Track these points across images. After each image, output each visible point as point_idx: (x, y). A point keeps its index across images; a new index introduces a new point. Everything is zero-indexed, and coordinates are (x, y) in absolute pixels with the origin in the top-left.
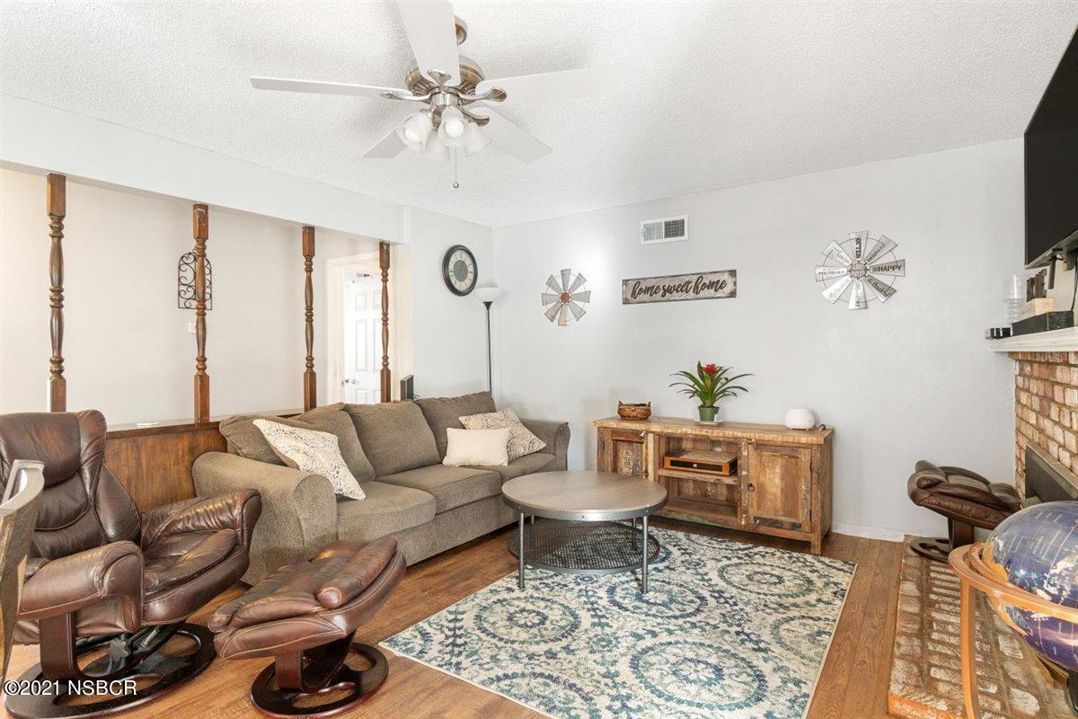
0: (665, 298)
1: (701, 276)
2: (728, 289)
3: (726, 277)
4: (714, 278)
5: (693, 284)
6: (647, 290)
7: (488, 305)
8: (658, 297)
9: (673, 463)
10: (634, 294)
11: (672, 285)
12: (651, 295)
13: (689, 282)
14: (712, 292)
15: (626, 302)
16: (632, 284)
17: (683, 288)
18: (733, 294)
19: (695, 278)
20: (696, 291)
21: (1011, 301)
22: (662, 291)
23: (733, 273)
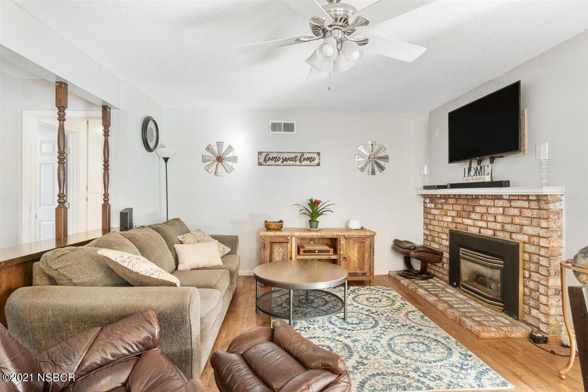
0: (283, 164)
1: (303, 154)
2: (316, 162)
3: (316, 156)
4: (310, 156)
5: (299, 158)
6: (273, 159)
7: (166, 160)
8: (279, 163)
9: (305, 252)
10: (265, 160)
11: (287, 157)
12: (275, 162)
13: (297, 157)
14: (308, 163)
15: (260, 164)
16: (264, 155)
17: (294, 159)
18: (318, 165)
19: (299, 155)
20: (300, 161)
22: (281, 160)
23: (319, 154)
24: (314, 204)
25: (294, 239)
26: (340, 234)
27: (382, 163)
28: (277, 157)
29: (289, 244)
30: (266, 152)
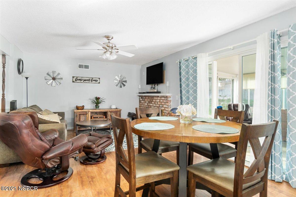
0: (84, 82)
1: (93, 78)
2: (98, 82)
3: (98, 79)
4: (96, 79)
5: (91, 80)
6: (79, 80)
7: (27, 78)
8: (82, 81)
10: (76, 80)
11: (86, 79)
12: (80, 81)
13: (90, 79)
14: (95, 82)
15: (73, 82)
17: (89, 80)
18: (99, 83)
19: (91, 79)
20: (91, 81)
21: (139, 88)
22: (83, 80)
23: (99, 79)
24: (97, 99)
25: (89, 113)
26: (108, 110)
27: (124, 83)
28: (81, 79)
29: (87, 115)
30: (76, 77)
